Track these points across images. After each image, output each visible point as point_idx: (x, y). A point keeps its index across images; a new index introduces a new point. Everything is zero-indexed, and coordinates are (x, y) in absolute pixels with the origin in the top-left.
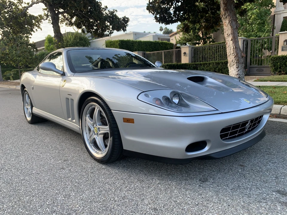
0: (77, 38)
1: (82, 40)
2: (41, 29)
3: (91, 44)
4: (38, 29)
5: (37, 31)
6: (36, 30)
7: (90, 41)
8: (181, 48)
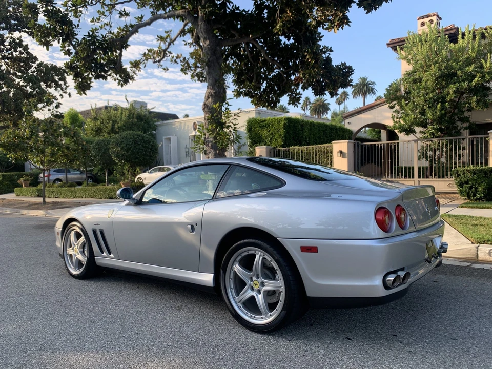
0: (131, 115)
1: (142, 120)
2: (70, 95)
3: (160, 128)
4: (64, 94)
5: (62, 97)
6: (61, 95)
7: (155, 124)
8: (489, 134)
